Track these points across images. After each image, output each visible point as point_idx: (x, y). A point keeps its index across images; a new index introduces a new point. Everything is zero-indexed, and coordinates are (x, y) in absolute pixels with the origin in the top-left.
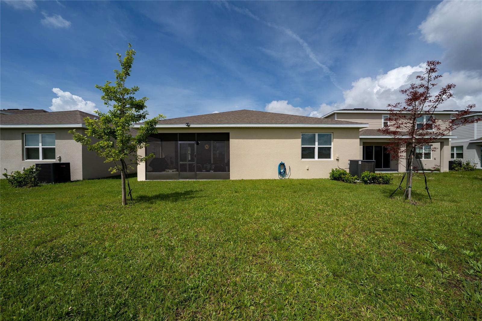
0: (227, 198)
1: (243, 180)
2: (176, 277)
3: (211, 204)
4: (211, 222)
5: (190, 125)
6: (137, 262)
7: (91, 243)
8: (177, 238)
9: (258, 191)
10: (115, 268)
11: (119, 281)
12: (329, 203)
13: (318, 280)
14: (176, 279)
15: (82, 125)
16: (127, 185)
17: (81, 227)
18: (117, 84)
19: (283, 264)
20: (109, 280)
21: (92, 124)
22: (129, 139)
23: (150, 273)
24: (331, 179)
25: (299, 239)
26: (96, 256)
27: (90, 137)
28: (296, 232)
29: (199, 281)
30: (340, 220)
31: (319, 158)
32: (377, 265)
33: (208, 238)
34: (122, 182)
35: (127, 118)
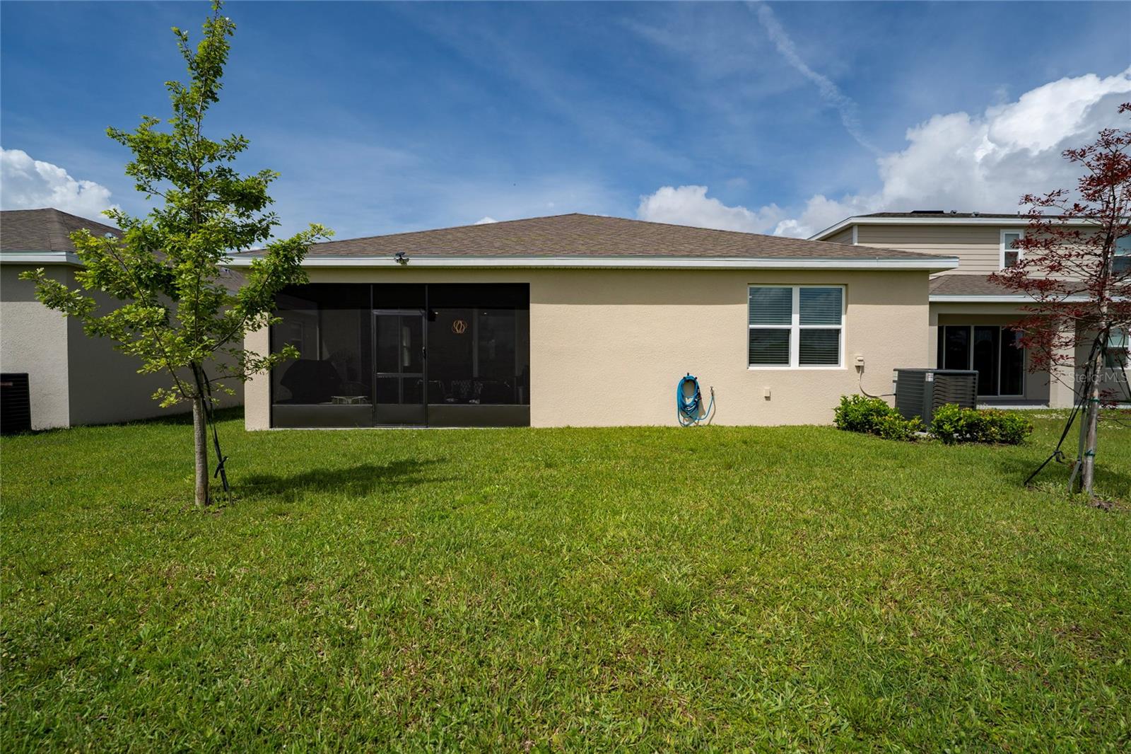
0: (520, 484)
1: (569, 427)
2: (363, 732)
3: (473, 503)
4: (474, 557)
5: (408, 260)
6: (240, 684)
7: (91, 628)
8: (366, 607)
9: (616, 463)
10: (170, 704)
11: (179, 747)
12: (833, 499)
13: (806, 742)
14: (362, 739)
15: (66, 255)
16: (210, 442)
17: (62, 575)
18: (179, 125)
19: (695, 689)
20: (147, 746)
21: (96, 253)
22: (216, 303)
23: (280, 720)
24: (838, 428)
25: (745, 612)
26: (108, 669)
27: (93, 292)
28: (735, 590)
29: (435, 744)
30: (870, 555)
31: (801, 362)
32: (992, 697)
33: (464, 609)
34: (197, 435)
35: (210, 234)
